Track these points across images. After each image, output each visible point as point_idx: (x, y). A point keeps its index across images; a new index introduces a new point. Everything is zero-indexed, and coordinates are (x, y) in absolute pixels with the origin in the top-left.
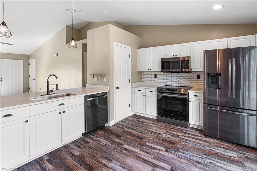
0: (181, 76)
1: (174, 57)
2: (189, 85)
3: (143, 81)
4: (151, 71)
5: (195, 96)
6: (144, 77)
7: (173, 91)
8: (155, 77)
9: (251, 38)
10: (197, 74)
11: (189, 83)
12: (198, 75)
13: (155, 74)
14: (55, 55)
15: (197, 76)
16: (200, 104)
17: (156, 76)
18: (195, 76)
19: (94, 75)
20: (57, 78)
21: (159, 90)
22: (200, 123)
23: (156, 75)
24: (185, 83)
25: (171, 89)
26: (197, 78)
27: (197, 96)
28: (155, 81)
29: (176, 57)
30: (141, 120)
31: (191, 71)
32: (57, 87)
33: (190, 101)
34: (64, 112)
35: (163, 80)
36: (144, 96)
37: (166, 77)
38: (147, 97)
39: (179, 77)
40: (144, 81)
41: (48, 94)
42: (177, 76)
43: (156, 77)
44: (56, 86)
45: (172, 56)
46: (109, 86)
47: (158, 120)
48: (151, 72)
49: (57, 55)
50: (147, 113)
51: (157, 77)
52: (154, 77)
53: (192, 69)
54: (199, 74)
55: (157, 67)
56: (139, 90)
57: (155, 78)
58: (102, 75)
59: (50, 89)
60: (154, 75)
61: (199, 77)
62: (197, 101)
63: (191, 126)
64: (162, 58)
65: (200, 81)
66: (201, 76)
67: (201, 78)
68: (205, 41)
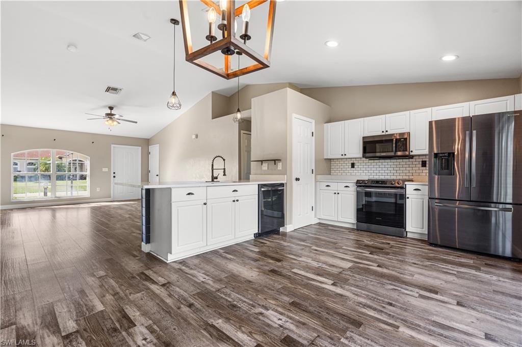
0: (395, 163)
1: (384, 134)
2: (408, 177)
3: (332, 174)
4: (346, 157)
5: (415, 190)
6: (334, 167)
7: (381, 184)
8: (352, 167)
9: (507, 100)
10: (421, 160)
11: (407, 174)
12: (422, 161)
13: (352, 162)
14: (194, 137)
15: (421, 163)
16: (423, 201)
17: (353, 165)
18: (418, 163)
19: (262, 161)
20: (224, 160)
21: (360, 184)
22: (424, 230)
23: (354, 163)
24: (401, 174)
25: (377, 182)
27: (419, 190)
28: (352, 174)
29: (387, 133)
31: (411, 154)
32: (224, 172)
33: (408, 198)
34: (237, 201)
35: (364, 171)
36: (335, 193)
37: (369, 166)
38: (340, 195)
40: (334, 174)
41: (213, 181)
42: (389, 164)
44: (223, 170)
45: (380, 133)
46: (286, 176)
47: (357, 230)
48: (345, 160)
49: (197, 136)
50: (340, 219)
51: (355, 167)
52: (350, 167)
53: (412, 151)
54: (424, 160)
55: (356, 151)
56: (328, 186)
57: (352, 169)
58: (275, 161)
59: (215, 176)
60: (350, 164)
61: (424, 164)
62: (420, 197)
63: (409, 235)
64: (364, 136)
65: (425, 170)
66: (427, 162)
67: (427, 165)
68: (434, 108)
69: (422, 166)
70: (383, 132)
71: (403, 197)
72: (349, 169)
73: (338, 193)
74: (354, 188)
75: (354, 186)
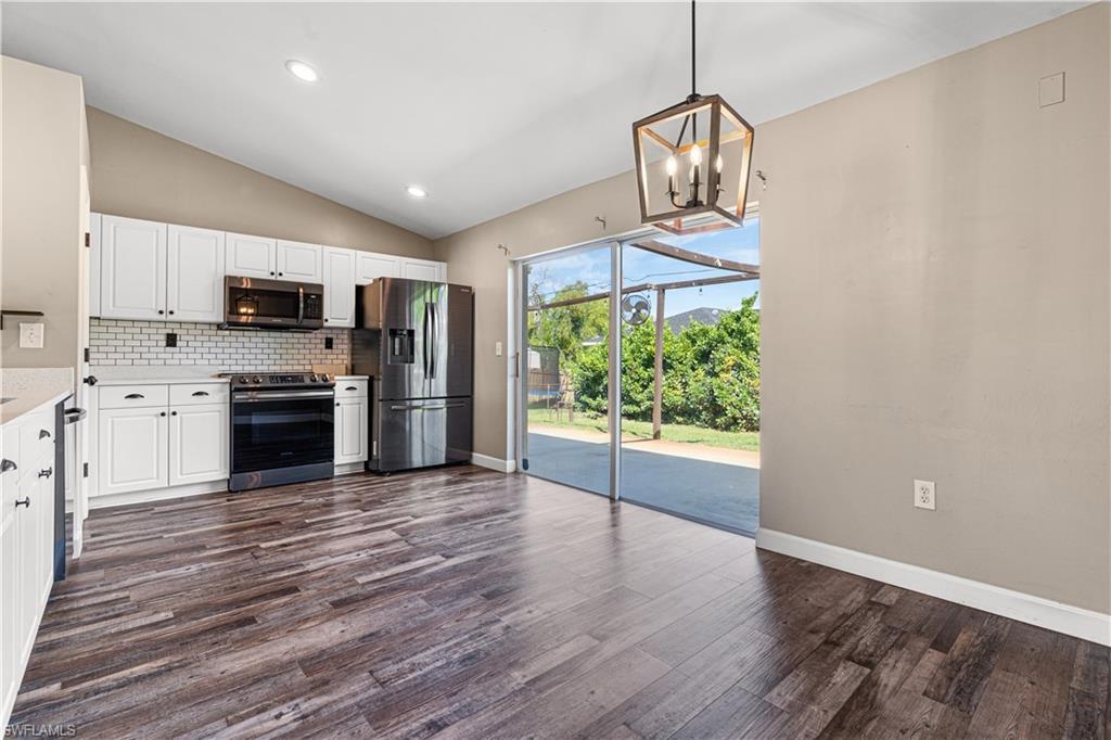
0: (277, 340)
2: (301, 367)
5: (348, 389)
7: (293, 381)
8: (169, 344)
10: (325, 336)
11: (301, 362)
12: (327, 339)
13: (170, 332)
15: (324, 341)
16: (360, 407)
17: (171, 340)
18: (318, 341)
23: (175, 335)
24: (289, 362)
25: (283, 378)
26: (324, 346)
27: (355, 389)
28: (168, 362)
29: (280, 278)
30: (157, 509)
33: (338, 404)
35: (205, 356)
36: (163, 414)
37: (220, 344)
39: (272, 346)
43: (175, 345)
45: (266, 276)
46: (72, 369)
47: (233, 489)
50: (179, 480)
51: (178, 343)
52: (162, 343)
53: (326, 320)
54: (329, 336)
56: (133, 396)
57: (169, 349)
60: (163, 337)
61: (329, 344)
62: (356, 400)
63: (337, 472)
64: (227, 274)
65: (330, 355)
66: (334, 341)
67: (334, 346)
68: (358, 252)
69: (327, 348)
70: (272, 274)
71: (328, 405)
72: (157, 350)
73: (174, 414)
74: (222, 394)
75: (221, 391)
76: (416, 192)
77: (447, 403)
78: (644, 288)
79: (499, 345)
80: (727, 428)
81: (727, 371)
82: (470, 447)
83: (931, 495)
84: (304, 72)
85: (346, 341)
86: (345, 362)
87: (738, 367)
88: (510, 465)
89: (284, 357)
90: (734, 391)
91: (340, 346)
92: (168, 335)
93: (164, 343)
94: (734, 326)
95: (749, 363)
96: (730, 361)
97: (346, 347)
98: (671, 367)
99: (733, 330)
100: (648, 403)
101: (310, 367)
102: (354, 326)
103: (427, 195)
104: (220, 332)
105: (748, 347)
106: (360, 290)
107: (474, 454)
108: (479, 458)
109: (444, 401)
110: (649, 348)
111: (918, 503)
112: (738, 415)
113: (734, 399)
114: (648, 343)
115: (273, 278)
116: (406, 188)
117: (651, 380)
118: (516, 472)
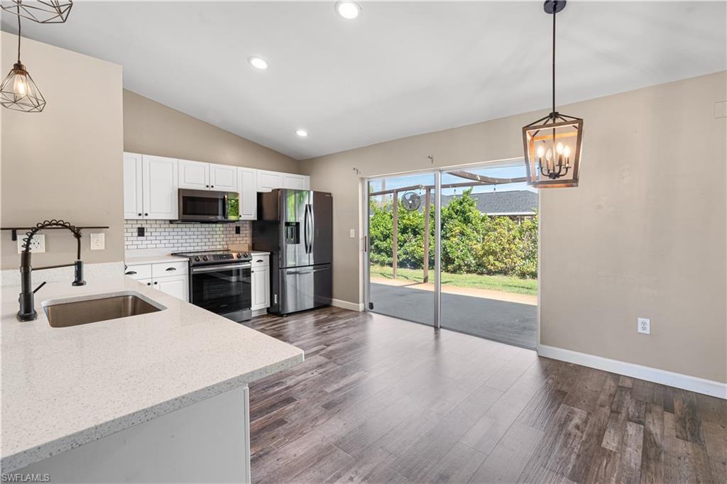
0: (207, 229)
5: (258, 261)
7: (226, 258)
8: (139, 235)
12: (236, 227)
13: (140, 226)
15: (235, 229)
16: (265, 273)
17: (141, 232)
18: (231, 229)
21: (198, 261)
23: (143, 228)
24: (214, 244)
25: (221, 256)
26: (234, 232)
27: (262, 261)
28: (139, 247)
29: (212, 189)
33: (253, 272)
35: (162, 242)
36: (149, 284)
37: (171, 234)
38: (160, 284)
39: (203, 233)
43: (143, 235)
45: (204, 188)
46: (122, 263)
51: (146, 234)
52: (135, 234)
53: (240, 217)
54: (238, 226)
56: (130, 273)
57: (138, 238)
60: (136, 230)
61: (238, 230)
62: (263, 268)
63: (253, 315)
64: (180, 187)
65: (239, 238)
66: (241, 229)
67: (241, 232)
68: (259, 170)
69: (236, 233)
70: (207, 186)
71: (248, 272)
72: (132, 239)
73: (156, 283)
74: (184, 269)
75: (183, 267)
76: (302, 133)
77: (314, 269)
78: (417, 187)
79: (352, 231)
80: (454, 271)
81: (455, 237)
82: (330, 295)
83: (648, 327)
84: (259, 64)
85: (248, 228)
86: (248, 242)
87: (462, 234)
88: (361, 307)
89: (211, 240)
90: (459, 248)
91: (244, 232)
92: (139, 228)
93: (137, 234)
94: (458, 207)
95: (468, 231)
96: (457, 230)
97: (247, 232)
98: (419, 234)
99: (458, 210)
100: (404, 256)
101: (226, 247)
102: (256, 219)
103: (309, 134)
104: (171, 225)
105: (467, 220)
106: (260, 195)
107: (334, 300)
108: (337, 302)
109: (312, 268)
110: (404, 221)
111: (640, 330)
112: (462, 264)
113: (459, 253)
114: (403, 218)
115: (207, 189)
116: (295, 132)
117: (405, 242)
118: (365, 311)
